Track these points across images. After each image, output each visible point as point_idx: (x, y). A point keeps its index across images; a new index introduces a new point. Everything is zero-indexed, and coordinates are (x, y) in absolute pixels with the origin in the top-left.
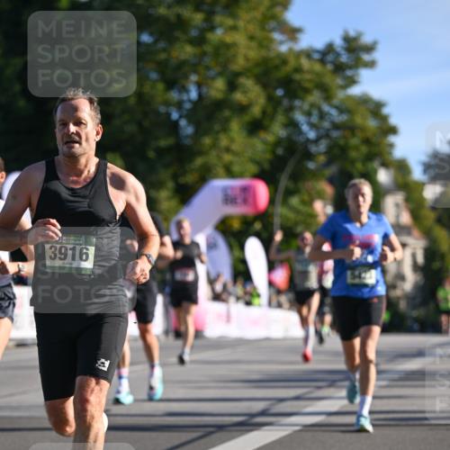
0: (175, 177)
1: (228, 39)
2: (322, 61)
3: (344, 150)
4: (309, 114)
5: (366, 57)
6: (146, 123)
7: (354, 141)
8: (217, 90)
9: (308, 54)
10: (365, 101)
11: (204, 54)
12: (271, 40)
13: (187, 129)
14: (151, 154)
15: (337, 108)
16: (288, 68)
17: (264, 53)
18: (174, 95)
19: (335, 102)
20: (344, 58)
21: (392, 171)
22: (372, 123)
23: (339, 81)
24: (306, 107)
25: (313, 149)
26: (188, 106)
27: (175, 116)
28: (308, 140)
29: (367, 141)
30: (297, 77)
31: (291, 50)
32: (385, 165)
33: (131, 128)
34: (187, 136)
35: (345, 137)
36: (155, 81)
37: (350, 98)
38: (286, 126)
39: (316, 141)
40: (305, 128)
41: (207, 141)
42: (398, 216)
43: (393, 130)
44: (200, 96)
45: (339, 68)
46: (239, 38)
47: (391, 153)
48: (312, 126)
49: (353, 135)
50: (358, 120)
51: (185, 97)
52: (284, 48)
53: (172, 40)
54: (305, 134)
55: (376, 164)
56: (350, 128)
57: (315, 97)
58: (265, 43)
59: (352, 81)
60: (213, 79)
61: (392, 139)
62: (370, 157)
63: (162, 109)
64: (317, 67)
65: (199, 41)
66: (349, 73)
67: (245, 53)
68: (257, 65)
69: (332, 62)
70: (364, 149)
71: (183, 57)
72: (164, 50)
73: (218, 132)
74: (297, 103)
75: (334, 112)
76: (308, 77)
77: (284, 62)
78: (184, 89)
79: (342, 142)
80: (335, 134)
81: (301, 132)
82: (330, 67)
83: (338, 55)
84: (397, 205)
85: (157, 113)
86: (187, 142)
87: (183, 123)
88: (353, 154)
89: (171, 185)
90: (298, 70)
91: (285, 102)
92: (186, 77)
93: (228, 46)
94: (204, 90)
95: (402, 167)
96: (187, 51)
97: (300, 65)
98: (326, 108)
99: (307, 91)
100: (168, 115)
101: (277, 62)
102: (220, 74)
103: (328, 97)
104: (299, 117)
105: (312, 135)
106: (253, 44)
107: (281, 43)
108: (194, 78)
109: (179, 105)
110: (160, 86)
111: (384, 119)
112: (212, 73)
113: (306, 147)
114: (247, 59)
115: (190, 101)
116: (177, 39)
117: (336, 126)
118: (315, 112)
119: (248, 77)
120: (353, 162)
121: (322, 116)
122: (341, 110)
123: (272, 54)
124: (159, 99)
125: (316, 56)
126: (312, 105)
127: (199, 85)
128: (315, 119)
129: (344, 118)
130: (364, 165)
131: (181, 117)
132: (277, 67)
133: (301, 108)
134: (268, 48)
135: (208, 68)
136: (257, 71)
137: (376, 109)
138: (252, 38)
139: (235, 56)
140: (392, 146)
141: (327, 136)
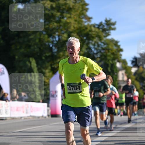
0: (51, 65)
1: (68, 21)
2: (99, 28)
3: (106, 56)
4: (94, 45)
5: (113, 27)
6: (42, 48)
7: (109, 54)
8: (65, 37)
9: (94, 26)
10: (112, 41)
11: (60, 26)
12: (82, 21)
13: (55, 50)
14: (44, 58)
15: (103, 43)
16: (88, 30)
17: (80, 25)
18: (51, 39)
19: (103, 41)
20: (105, 27)
21: (121, 63)
22: (115, 48)
23: (104, 34)
24: (93, 43)
25: (96, 56)
26: (55, 42)
27: (51, 46)
28: (94, 53)
29: (113, 54)
30: (90, 33)
31: (88, 24)
32: (119, 61)
33: (37, 50)
34: (55, 52)
35: (106, 52)
36: (44, 35)
37: (107, 40)
38: (87, 49)
39: (97, 54)
40: (93, 49)
41: (61, 53)
42: (123, 78)
43: (121, 50)
44: (59, 39)
45: (104, 30)
46: (72, 21)
47: (121, 58)
48: (95, 49)
49: (109, 52)
50: (110, 47)
51: (54, 40)
52: (86, 24)
53: (50, 21)
54: (93, 51)
55: (116, 61)
56: (108, 50)
57: (96, 39)
58: (80, 22)
59: (108, 35)
60: (63, 34)
61: (121, 53)
62: (114, 59)
63: (47, 44)
64: (97, 30)
65: (59, 22)
66: (107, 32)
67: (73, 25)
68: (78, 29)
69: (101, 28)
70: (112, 56)
71: (54, 27)
72: (48, 24)
73: (65, 51)
74: (91, 41)
75: (102, 44)
76: (94, 33)
77: (86, 28)
78: (54, 37)
79: (105, 54)
80: (103, 51)
81: (92, 51)
82: (101, 30)
83: (104, 26)
84: (123, 74)
85: (46, 45)
86: (55, 54)
87: (54, 48)
88: (108, 58)
89: (50, 68)
90: (91, 31)
91: (87, 41)
92: (55, 33)
93: (68, 23)
94: (60, 37)
95: (124, 62)
96: (55, 25)
97: (91, 29)
98: (100, 43)
99: (93, 38)
100: (49, 45)
101: (84, 28)
102: (66, 32)
103: (100, 39)
104: (91, 46)
105: (95, 52)
106: (77, 23)
107: (85, 22)
108: (57, 33)
109: (52, 42)
110: (46, 36)
111: (119, 46)
112: (63, 32)
113: (94, 56)
114: (74, 27)
115: (56, 41)
116: (52, 21)
117: (103, 49)
118: (96, 44)
119: (74, 33)
120: (109, 60)
121: (98, 45)
122: (105, 44)
123: (82, 26)
124: (46, 40)
125: (97, 26)
126: (95, 42)
127: (59, 36)
128: (96, 47)
129: (106, 46)
130: (112, 61)
131: (53, 46)
132: (84, 30)
133: (92, 43)
134: (81, 24)
135: (62, 30)
136: (77, 31)
137: (116, 43)
138: (76, 21)
139: (70, 26)
140: (121, 55)
141: (100, 52)
